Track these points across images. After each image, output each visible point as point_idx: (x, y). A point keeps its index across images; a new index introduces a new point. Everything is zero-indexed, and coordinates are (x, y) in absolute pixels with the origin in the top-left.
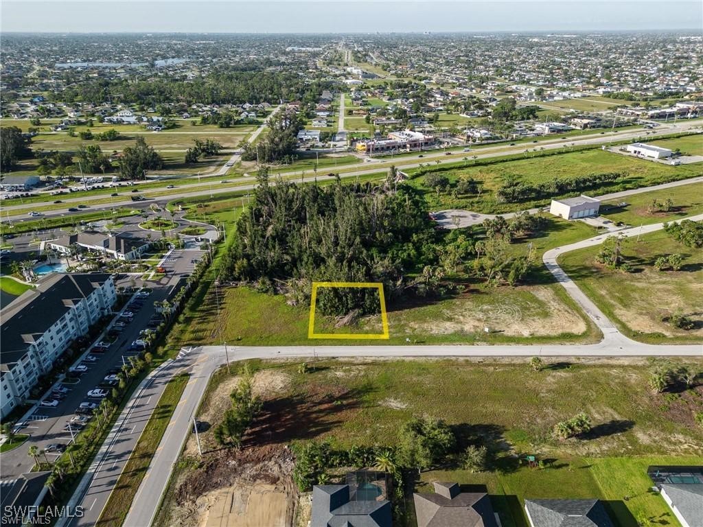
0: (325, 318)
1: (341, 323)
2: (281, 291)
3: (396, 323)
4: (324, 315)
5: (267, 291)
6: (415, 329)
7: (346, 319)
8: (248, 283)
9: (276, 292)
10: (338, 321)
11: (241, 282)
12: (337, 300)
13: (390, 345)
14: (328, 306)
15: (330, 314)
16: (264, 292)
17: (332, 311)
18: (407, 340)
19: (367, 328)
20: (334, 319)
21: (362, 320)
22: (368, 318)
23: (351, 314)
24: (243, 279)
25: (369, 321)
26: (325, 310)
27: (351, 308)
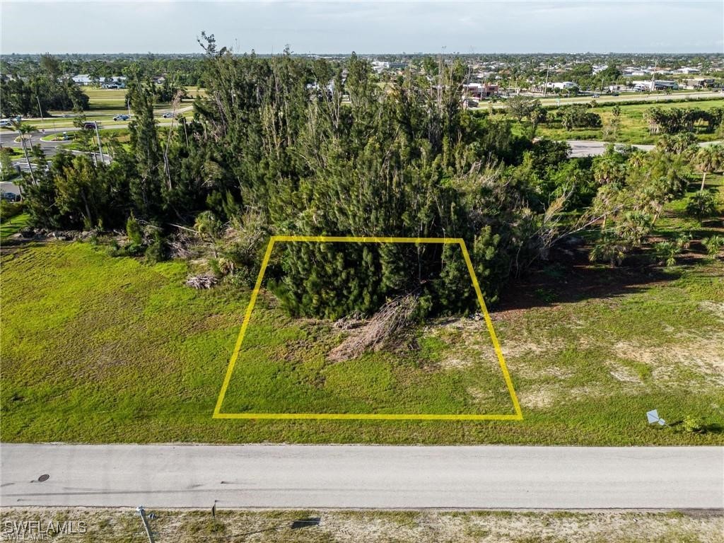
0: (297, 324)
1: (353, 342)
2: (182, 252)
3: (561, 344)
4: (295, 314)
5: (138, 253)
6: (650, 370)
7: (373, 328)
8: (100, 234)
9: (165, 254)
10: (343, 337)
11: (84, 233)
12: (339, 264)
13: (575, 442)
14: (307, 284)
15: (318, 312)
16: (132, 255)
17: (323, 303)
18: (653, 416)
19: (453, 362)
20: (330, 330)
21: (431, 333)
22: (450, 328)
23: (391, 312)
24: (88, 224)
25: (456, 337)
26: (299, 297)
27: (391, 293)
